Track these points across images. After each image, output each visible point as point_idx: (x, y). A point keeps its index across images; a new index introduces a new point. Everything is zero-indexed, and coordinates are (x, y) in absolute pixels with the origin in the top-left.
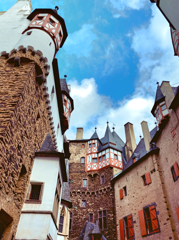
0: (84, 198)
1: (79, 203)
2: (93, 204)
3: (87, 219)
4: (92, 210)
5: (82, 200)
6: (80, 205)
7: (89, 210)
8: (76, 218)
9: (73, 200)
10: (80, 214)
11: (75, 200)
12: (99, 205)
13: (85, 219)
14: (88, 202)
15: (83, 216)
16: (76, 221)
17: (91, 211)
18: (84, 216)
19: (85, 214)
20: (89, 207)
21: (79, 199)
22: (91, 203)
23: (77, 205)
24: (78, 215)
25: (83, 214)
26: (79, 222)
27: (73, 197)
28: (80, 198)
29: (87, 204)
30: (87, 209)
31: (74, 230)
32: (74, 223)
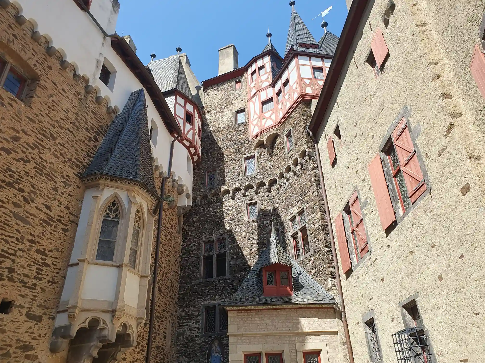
0: (251, 200)
2: (276, 206)
3: (264, 244)
5: (248, 205)
6: (243, 217)
7: (268, 222)
8: (238, 248)
9: (226, 208)
10: (245, 237)
11: (230, 208)
12: (289, 205)
13: (259, 244)
14: (264, 204)
15: (254, 238)
16: (237, 253)
18: (256, 237)
19: (259, 234)
20: (268, 216)
21: (240, 204)
22: (270, 206)
23: (237, 218)
24: (240, 239)
25: (254, 234)
26: (246, 255)
28: (242, 202)
29: (262, 210)
30: (263, 222)
31: (235, 275)
32: (233, 258)
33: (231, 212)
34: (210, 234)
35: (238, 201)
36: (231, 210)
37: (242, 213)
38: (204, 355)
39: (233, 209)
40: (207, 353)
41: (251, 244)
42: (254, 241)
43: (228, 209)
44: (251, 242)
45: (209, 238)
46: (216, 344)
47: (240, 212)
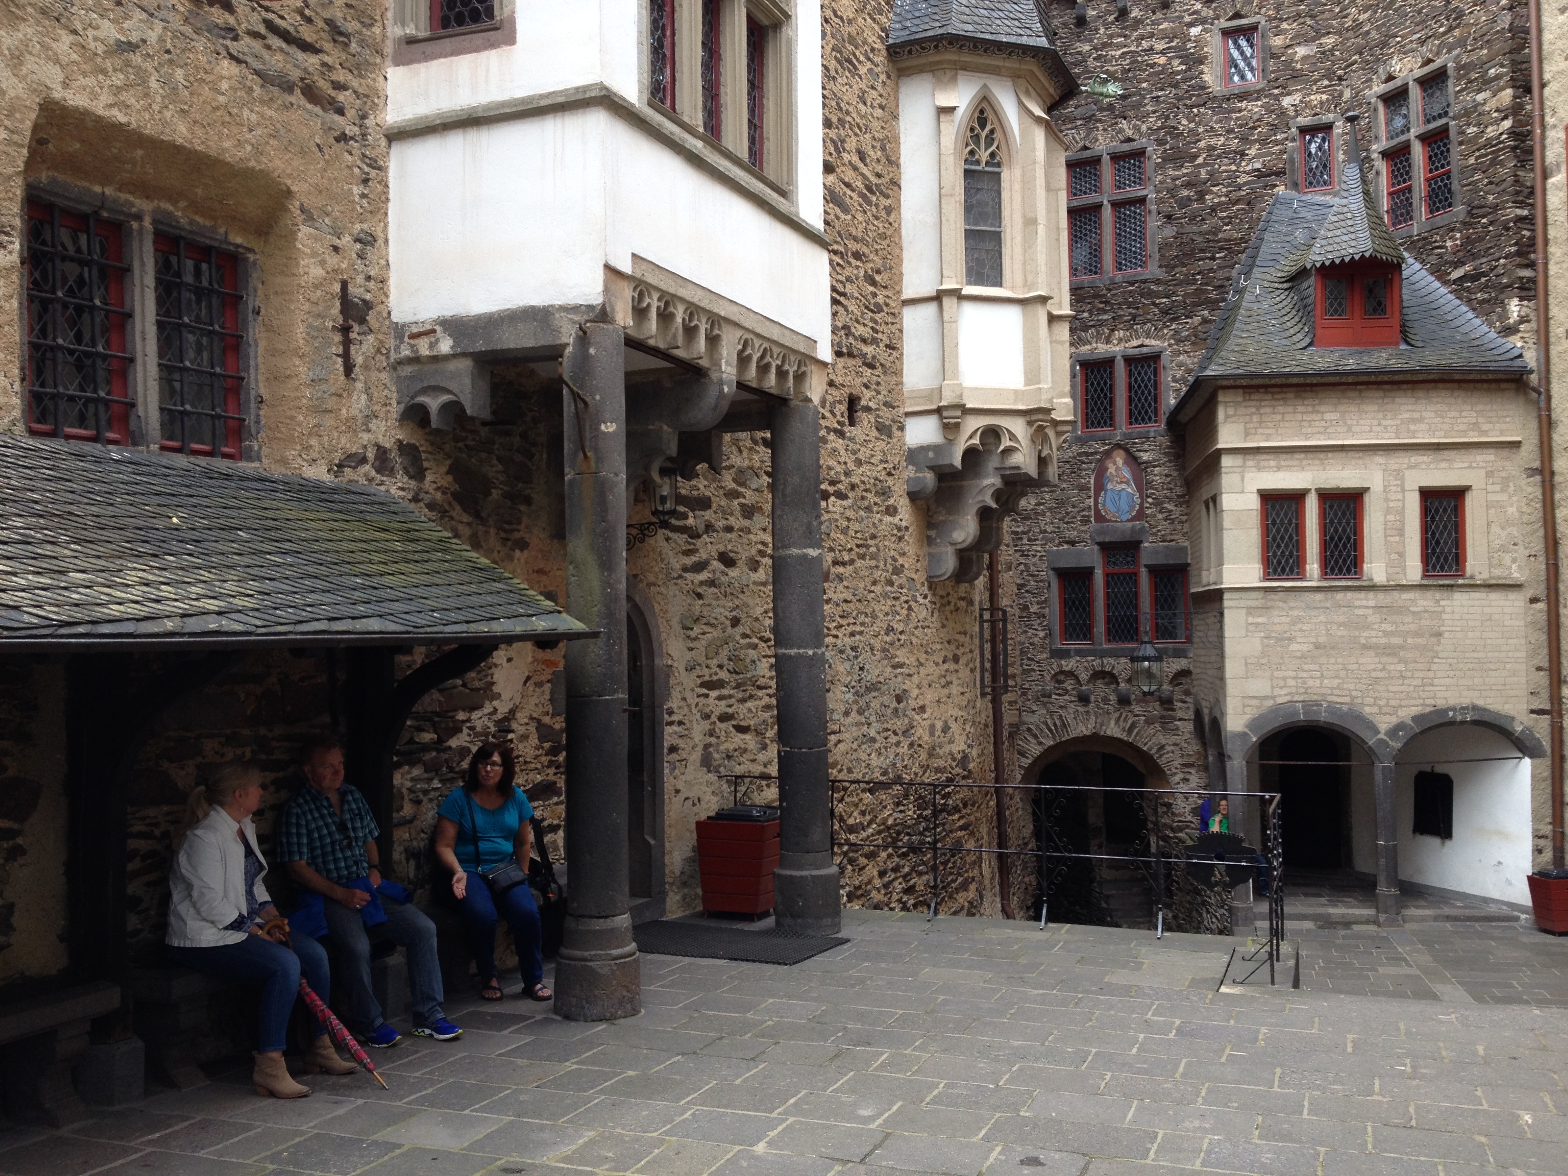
0: (1237, 16)
1: (1201, 61)
2: (1329, 41)
3: (1280, 174)
4: (1315, 98)
5: (1227, 33)
6: (1206, 78)
7: (1296, 98)
8: (1188, 185)
9: (1145, 44)
10: (1211, 148)
11: (1160, 46)
12: (1384, 45)
13: (1260, 174)
14: (1285, 32)
15: (1243, 154)
16: (1184, 203)
17: (1308, 105)
18: (1252, 152)
19: (1263, 142)
20: (1296, 76)
21: (1195, 31)
22: (1307, 41)
23: (1185, 80)
24: (1195, 157)
25: (1244, 139)
26: (1213, 209)
27: (1138, 22)
28: (1203, 21)
29: (1274, 56)
30: (1277, 98)
31: (1177, 270)
32: (1169, 217)
33: (1162, 60)
34: (1088, 135)
35: (1187, 19)
36: (1163, 53)
37: (1202, 63)
38: (1084, 488)
39: (1169, 48)
40: (1092, 481)
41: (1235, 171)
42: (1243, 164)
43: (1151, 49)
44: (1234, 168)
45: (1085, 148)
46: (1120, 461)
47: (1195, 61)
